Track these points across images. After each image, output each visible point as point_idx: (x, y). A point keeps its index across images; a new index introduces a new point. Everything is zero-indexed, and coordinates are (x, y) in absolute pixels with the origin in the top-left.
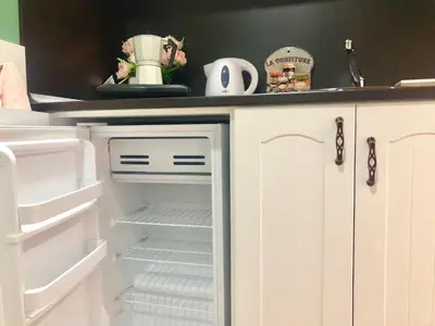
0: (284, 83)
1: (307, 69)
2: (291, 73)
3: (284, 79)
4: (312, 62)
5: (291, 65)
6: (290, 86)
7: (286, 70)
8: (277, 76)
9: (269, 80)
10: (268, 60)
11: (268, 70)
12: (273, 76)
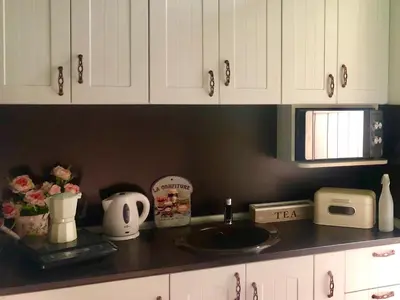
0: (170, 207)
1: (187, 194)
2: (175, 198)
3: (169, 203)
4: (191, 189)
5: (174, 191)
6: (175, 209)
7: (171, 195)
8: (163, 201)
9: (156, 204)
10: (155, 187)
11: (155, 195)
12: (160, 201)
